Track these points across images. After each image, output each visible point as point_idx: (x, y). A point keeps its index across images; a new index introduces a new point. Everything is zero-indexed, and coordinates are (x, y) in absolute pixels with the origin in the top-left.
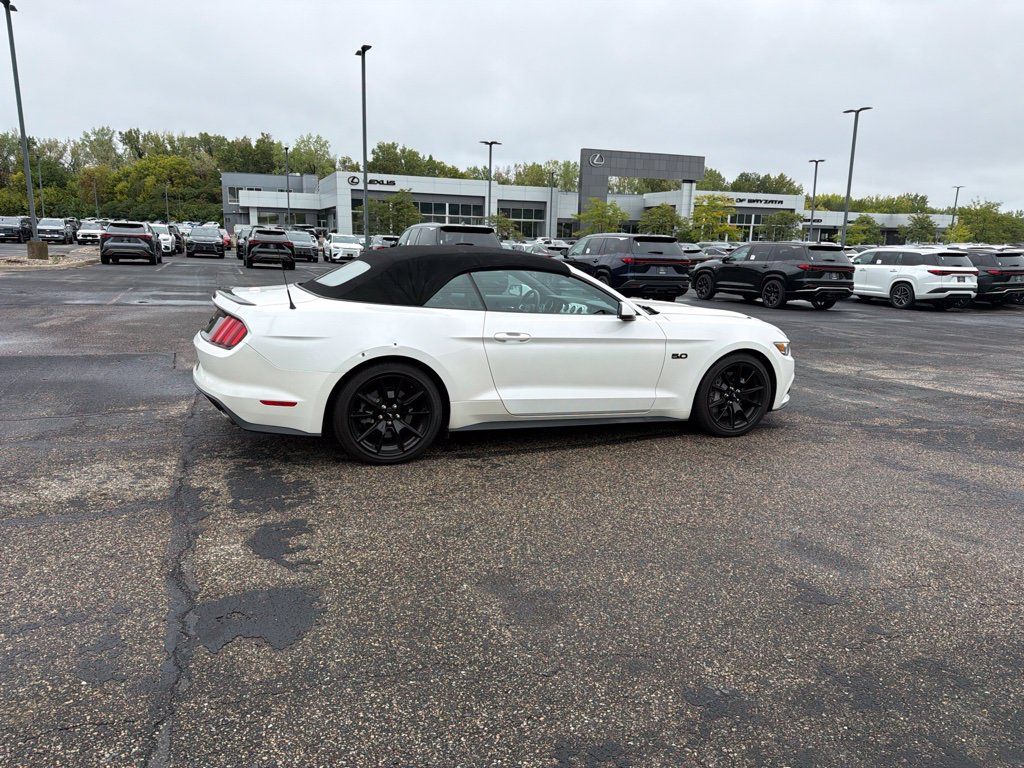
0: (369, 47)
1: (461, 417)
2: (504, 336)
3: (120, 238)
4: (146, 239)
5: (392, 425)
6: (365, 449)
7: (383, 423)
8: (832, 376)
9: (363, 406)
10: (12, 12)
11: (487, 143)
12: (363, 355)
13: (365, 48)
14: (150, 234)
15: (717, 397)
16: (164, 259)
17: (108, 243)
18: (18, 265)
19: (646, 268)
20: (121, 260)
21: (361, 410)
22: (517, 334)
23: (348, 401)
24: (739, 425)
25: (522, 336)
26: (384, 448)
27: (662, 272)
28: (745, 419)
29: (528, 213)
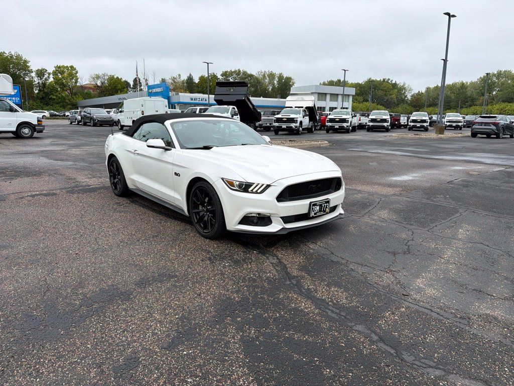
14: (499, 121)
17: (475, 127)
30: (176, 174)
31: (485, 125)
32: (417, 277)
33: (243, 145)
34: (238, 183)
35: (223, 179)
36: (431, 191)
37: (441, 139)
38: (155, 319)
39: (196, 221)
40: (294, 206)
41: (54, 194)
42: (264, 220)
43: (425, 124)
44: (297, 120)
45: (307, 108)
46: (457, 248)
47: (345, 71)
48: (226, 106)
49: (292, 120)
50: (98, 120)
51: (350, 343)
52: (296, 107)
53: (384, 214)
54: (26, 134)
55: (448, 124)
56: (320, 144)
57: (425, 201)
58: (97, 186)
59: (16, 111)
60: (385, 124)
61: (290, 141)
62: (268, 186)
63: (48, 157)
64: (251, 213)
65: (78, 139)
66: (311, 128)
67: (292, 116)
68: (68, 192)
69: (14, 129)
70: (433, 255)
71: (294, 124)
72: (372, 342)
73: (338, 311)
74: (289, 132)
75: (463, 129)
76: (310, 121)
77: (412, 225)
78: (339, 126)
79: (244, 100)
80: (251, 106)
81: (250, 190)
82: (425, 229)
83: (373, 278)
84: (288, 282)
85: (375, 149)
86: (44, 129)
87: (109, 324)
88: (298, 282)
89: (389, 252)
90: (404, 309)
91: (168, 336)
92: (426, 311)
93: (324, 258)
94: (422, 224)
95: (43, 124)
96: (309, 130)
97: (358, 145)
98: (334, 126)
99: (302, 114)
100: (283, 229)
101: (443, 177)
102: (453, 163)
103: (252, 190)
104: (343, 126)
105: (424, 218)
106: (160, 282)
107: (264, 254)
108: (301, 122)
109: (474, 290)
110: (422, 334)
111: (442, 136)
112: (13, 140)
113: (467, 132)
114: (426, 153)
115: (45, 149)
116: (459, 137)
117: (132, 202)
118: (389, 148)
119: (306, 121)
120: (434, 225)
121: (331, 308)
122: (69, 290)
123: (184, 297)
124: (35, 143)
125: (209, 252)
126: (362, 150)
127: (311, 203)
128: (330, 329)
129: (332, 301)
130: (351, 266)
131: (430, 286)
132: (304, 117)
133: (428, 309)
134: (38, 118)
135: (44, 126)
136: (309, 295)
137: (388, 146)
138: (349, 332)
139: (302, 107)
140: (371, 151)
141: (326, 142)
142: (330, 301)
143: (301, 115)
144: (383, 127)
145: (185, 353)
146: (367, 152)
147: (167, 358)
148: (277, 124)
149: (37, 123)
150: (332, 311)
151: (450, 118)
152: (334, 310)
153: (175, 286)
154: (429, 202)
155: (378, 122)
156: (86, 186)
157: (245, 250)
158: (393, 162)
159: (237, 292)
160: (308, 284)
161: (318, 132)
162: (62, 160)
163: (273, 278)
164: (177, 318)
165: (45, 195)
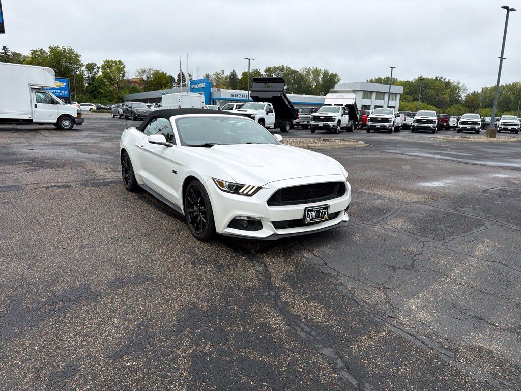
30: (175, 172)
32: (412, 297)
33: (248, 143)
34: (227, 184)
35: (213, 179)
36: (459, 200)
37: (491, 143)
38: (113, 324)
39: (190, 221)
40: (287, 211)
41: (69, 186)
42: (255, 224)
43: (476, 127)
44: (335, 119)
45: (347, 106)
46: (469, 266)
47: (392, 68)
48: (261, 103)
49: (330, 119)
50: (138, 114)
51: (309, 369)
52: (335, 105)
53: (399, 223)
54: (66, 126)
55: (503, 127)
56: (355, 144)
57: (449, 211)
58: (112, 180)
59: (57, 103)
60: (432, 126)
61: (324, 140)
62: (260, 188)
63: (78, 149)
64: (240, 217)
65: (114, 133)
66: (351, 127)
67: (330, 114)
68: (83, 185)
69: (55, 121)
70: (438, 272)
71: (332, 123)
72: (335, 369)
73: (309, 330)
74: (327, 130)
75: (519, 133)
76: (349, 119)
77: (426, 237)
78: (381, 126)
79: (281, 97)
80: (287, 103)
81: (241, 191)
82: (440, 243)
83: (361, 295)
84: (266, 293)
85: (413, 151)
86: (83, 121)
87: (65, 326)
88: (278, 293)
89: (389, 267)
90: (384, 333)
91: (119, 343)
92: (409, 337)
93: (314, 269)
94: (438, 236)
95: (83, 116)
96: (348, 130)
97: (397, 147)
98: (375, 126)
99: (341, 111)
100: (275, 234)
101: (479, 185)
102: (496, 170)
103: (243, 192)
104: (385, 126)
105: (442, 230)
106: (133, 284)
107: (252, 260)
108: (339, 121)
109: (474, 317)
110: (396, 365)
111: (493, 139)
112: (53, 132)
114: (470, 158)
115: (79, 141)
116: (512, 142)
117: (140, 198)
118: (429, 151)
119: (345, 120)
120: (451, 238)
121: (302, 325)
122: (41, 286)
123: (151, 302)
124: (73, 135)
125: (196, 254)
126: (400, 152)
127: (306, 208)
128: (292, 350)
129: (306, 318)
130: (342, 280)
131: (424, 308)
132: (342, 116)
133: (412, 335)
134: (78, 110)
135: (83, 119)
136: (284, 310)
137: (430, 149)
138: (312, 356)
139: (342, 105)
140: (409, 154)
141: (362, 142)
142: (305, 318)
143: (340, 114)
144: (429, 128)
145: (128, 364)
146: (403, 154)
147: (107, 369)
148: (314, 122)
149: (76, 116)
150: (303, 330)
151: (506, 121)
152: (306, 328)
153: (147, 290)
154: (454, 212)
156: (101, 179)
157: (234, 255)
158: (428, 166)
159: (208, 301)
160: (286, 297)
161: (358, 131)
162: (90, 153)
163: (251, 288)
164: (136, 325)
165: (59, 187)
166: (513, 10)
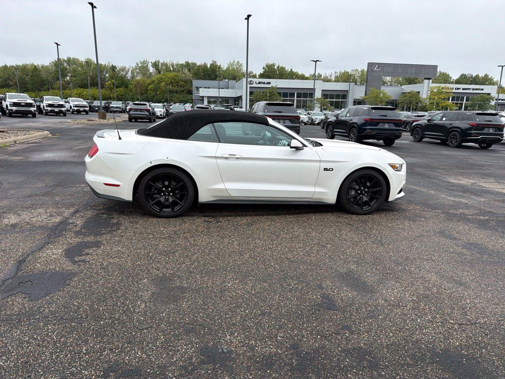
0: (251, 15)
1: (204, 197)
2: (228, 156)
3: (136, 110)
4: (148, 110)
5: (168, 198)
6: (154, 210)
7: (164, 197)
8: (454, 185)
9: (153, 188)
10: (94, 9)
11: (314, 61)
12: (151, 163)
13: (249, 16)
14: (150, 108)
15: (353, 193)
16: (157, 120)
17: (131, 112)
18: (91, 122)
19: (377, 124)
20: (138, 120)
21: (153, 190)
22: (235, 155)
23: (144, 185)
24: (366, 208)
25: (237, 156)
26: (164, 210)
27: (386, 126)
28: (370, 206)
29: (338, 97)
31: (140, 111)
34: (398, 165)
35: (389, 164)
43: (63, 109)
55: (76, 108)
60: (31, 109)
75: (89, 113)
113: (126, 116)
151: (74, 103)
155: (23, 106)
166: (95, 7)
